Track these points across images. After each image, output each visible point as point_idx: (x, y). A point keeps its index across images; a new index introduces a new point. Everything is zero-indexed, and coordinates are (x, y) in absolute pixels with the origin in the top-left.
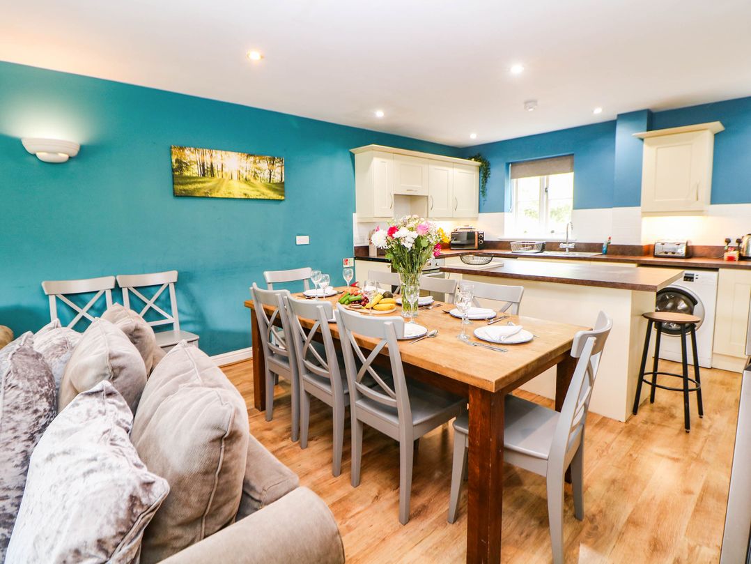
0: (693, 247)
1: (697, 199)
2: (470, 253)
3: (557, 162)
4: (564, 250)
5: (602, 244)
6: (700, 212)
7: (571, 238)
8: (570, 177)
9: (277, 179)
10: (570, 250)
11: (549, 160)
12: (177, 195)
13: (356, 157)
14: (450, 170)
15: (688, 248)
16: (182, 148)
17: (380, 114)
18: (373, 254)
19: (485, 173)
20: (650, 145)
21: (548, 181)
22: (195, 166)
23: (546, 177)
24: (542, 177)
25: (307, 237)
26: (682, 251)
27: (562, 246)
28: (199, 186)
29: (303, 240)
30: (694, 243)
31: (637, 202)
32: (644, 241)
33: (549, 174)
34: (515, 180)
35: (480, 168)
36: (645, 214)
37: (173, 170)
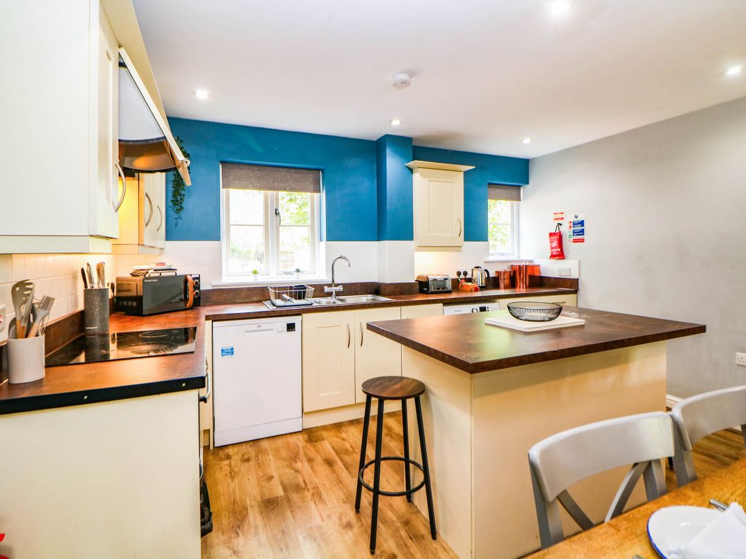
1: (459, 235)
3: (297, 176)
4: (330, 294)
10: (338, 295)
11: (285, 170)
27: (327, 289)
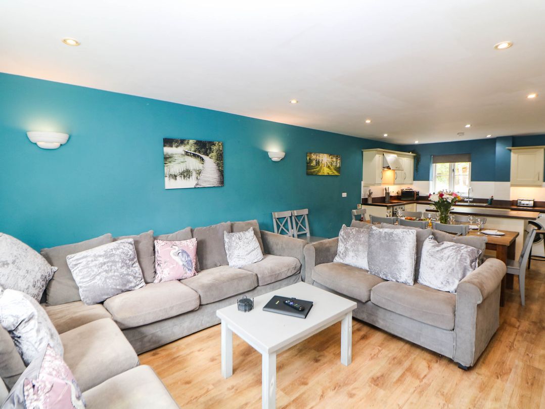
0: (536, 202)
1: (539, 180)
2: (415, 203)
4: (467, 202)
5: (488, 199)
6: (540, 186)
7: (470, 196)
8: (467, 165)
9: (338, 165)
10: (470, 202)
12: (308, 174)
13: (364, 153)
14: (403, 158)
15: (535, 203)
16: (311, 153)
17: (386, 135)
18: (370, 202)
19: (417, 160)
20: (514, 153)
21: (454, 165)
22: (314, 161)
23: (453, 163)
24: (451, 163)
25: (346, 193)
26: (531, 203)
27: (466, 200)
28: (315, 170)
29: (344, 195)
30: (536, 200)
31: (508, 180)
32: (511, 199)
33: (456, 162)
34: (434, 164)
35: (415, 158)
36: (512, 185)
37: (307, 163)
